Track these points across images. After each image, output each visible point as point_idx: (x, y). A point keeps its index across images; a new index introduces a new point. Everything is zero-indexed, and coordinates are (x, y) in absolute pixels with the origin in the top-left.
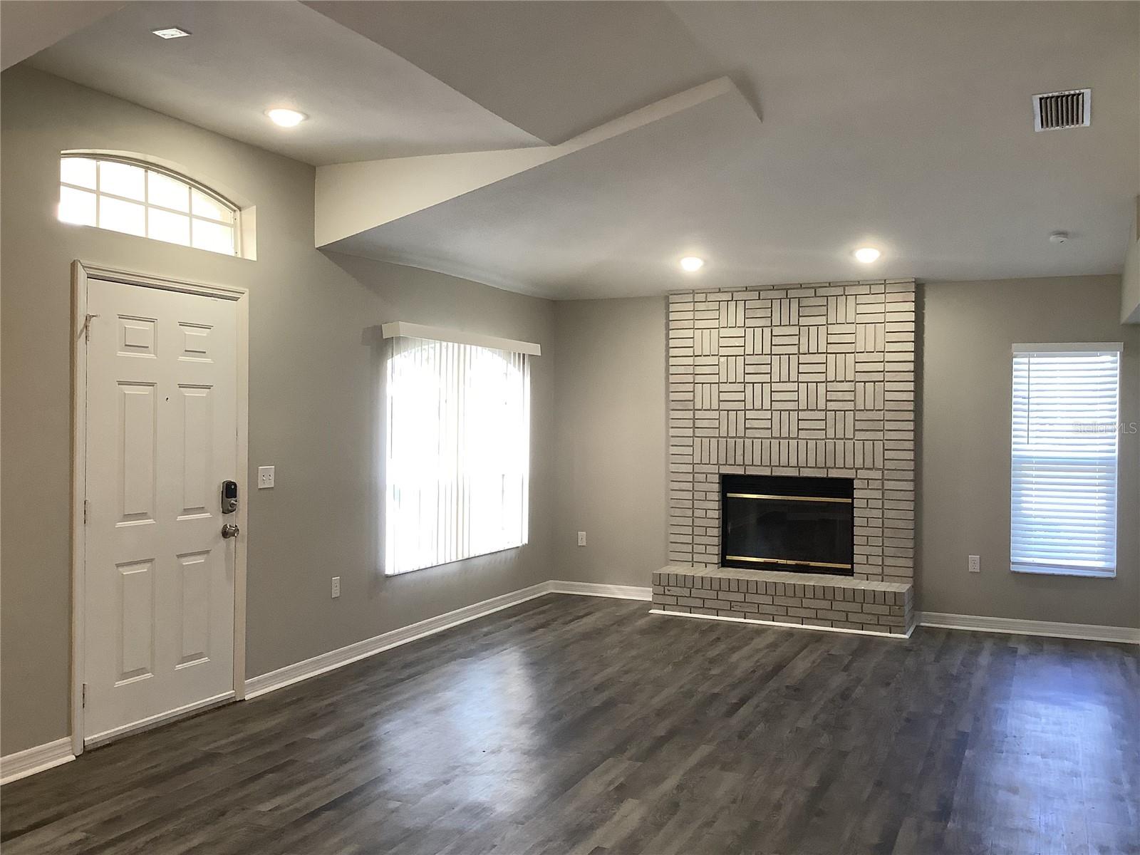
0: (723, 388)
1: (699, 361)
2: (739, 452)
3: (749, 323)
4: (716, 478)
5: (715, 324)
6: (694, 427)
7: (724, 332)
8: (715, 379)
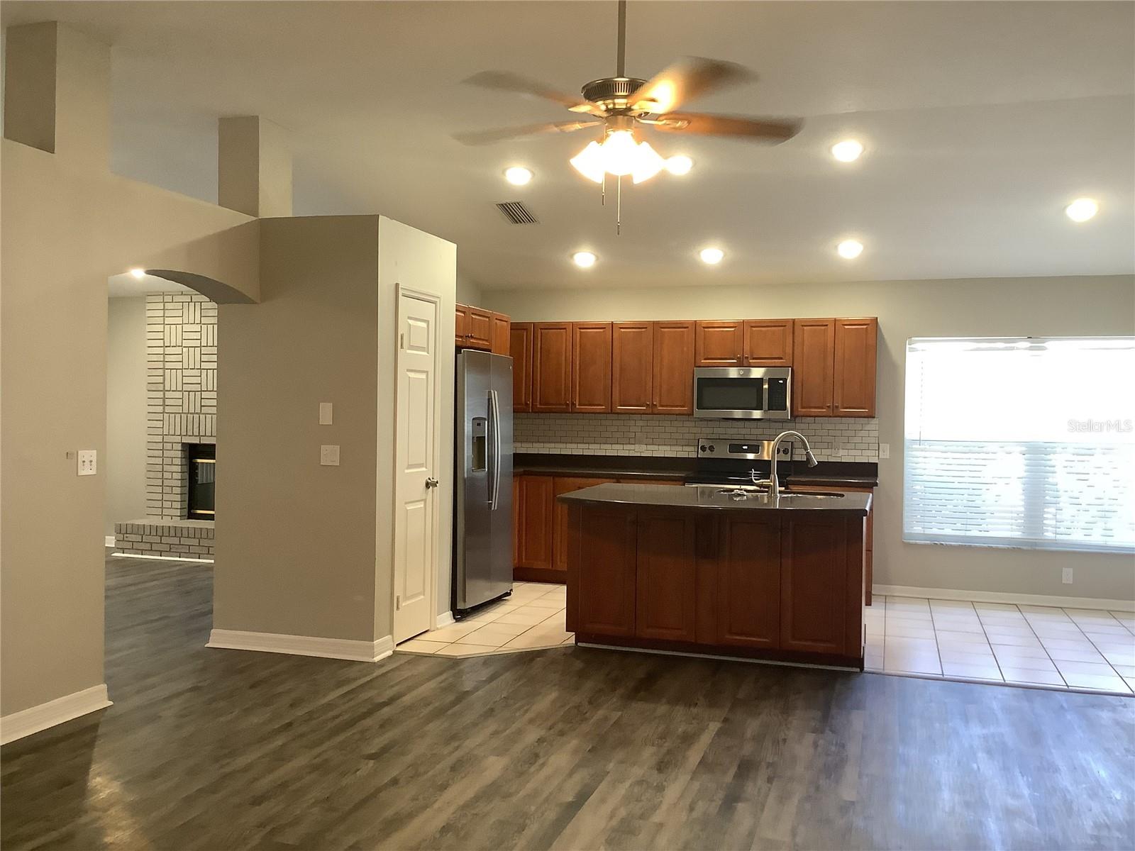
0: (186, 373)
1: (168, 351)
2: (196, 425)
3: (204, 320)
4: (179, 447)
5: (179, 320)
6: (164, 405)
7: (186, 328)
8: (179, 365)
